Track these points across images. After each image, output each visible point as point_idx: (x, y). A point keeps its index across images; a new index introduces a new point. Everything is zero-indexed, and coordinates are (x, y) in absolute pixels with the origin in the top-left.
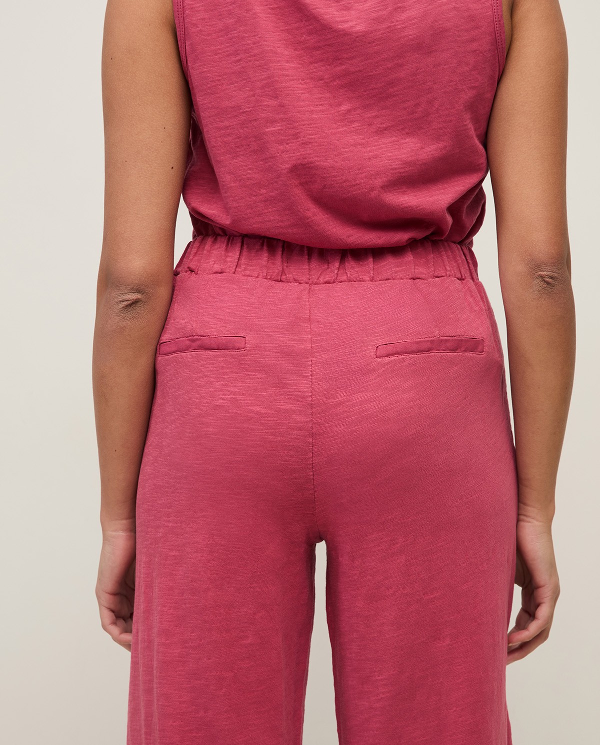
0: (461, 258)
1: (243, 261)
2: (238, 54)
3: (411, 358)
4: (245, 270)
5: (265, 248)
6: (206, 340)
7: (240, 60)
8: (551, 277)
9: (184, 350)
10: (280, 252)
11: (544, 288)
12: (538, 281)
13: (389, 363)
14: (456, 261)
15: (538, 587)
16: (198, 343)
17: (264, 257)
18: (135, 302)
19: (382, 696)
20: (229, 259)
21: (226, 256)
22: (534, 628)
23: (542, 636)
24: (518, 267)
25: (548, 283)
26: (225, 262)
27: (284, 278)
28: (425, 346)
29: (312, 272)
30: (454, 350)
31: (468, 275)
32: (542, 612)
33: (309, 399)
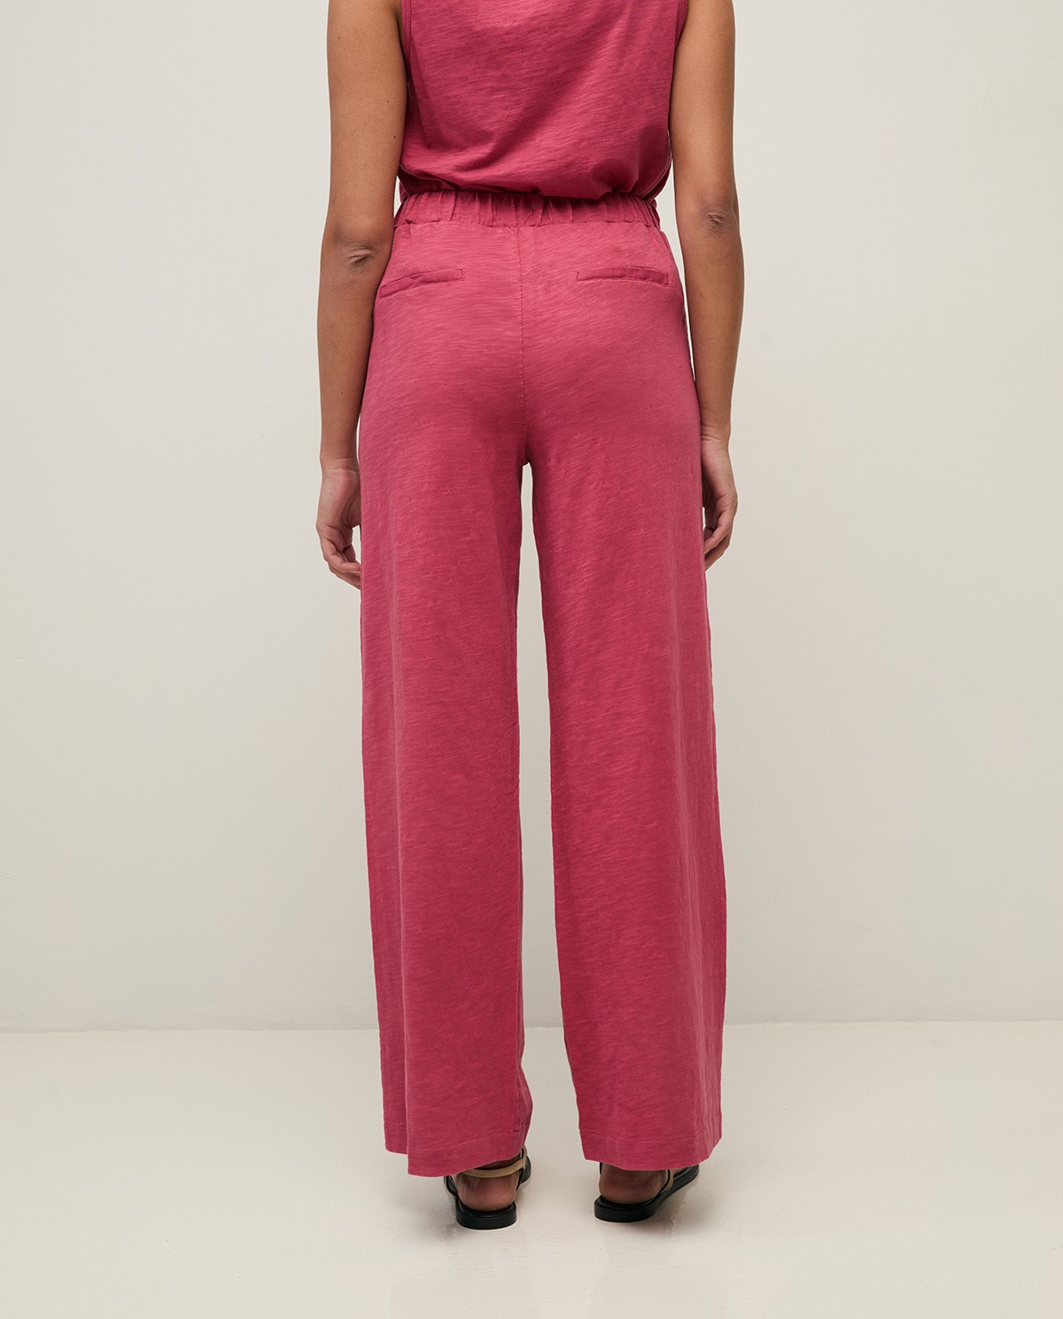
0: (646, 211)
1: (457, 210)
2: (462, 31)
3: (607, 283)
4: (460, 218)
5: (477, 198)
6: (428, 276)
7: (464, 37)
8: (719, 218)
9: (406, 288)
10: (490, 203)
11: (713, 228)
12: (708, 220)
13: (588, 285)
14: (642, 212)
15: (720, 497)
16: (420, 278)
17: (476, 206)
18: (365, 258)
19: (586, 580)
20: (445, 210)
21: (441, 207)
22: (718, 534)
23: (724, 542)
24: (691, 207)
25: (716, 222)
26: (442, 212)
27: (494, 224)
28: (618, 273)
29: (519, 219)
30: (644, 279)
31: (652, 224)
32: (724, 520)
33: (520, 318)
